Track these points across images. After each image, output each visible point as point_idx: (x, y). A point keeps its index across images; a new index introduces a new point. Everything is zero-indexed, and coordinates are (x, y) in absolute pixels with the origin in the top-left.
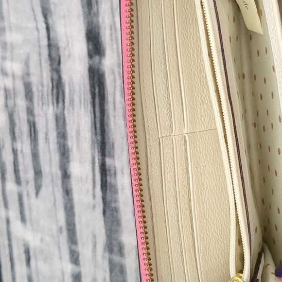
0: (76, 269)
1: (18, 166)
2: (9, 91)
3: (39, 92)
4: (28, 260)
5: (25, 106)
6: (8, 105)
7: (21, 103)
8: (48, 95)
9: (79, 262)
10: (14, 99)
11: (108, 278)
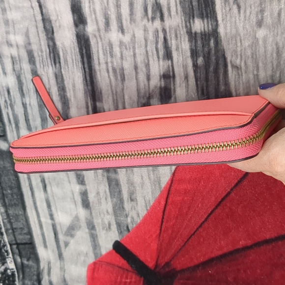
0: (83, 188)
1: (28, 117)
2: (16, 58)
3: (39, 56)
4: (45, 187)
5: (29, 68)
6: (15, 69)
7: (26, 67)
8: (47, 58)
9: (85, 182)
10: (20, 64)
11: (108, 191)
